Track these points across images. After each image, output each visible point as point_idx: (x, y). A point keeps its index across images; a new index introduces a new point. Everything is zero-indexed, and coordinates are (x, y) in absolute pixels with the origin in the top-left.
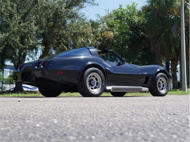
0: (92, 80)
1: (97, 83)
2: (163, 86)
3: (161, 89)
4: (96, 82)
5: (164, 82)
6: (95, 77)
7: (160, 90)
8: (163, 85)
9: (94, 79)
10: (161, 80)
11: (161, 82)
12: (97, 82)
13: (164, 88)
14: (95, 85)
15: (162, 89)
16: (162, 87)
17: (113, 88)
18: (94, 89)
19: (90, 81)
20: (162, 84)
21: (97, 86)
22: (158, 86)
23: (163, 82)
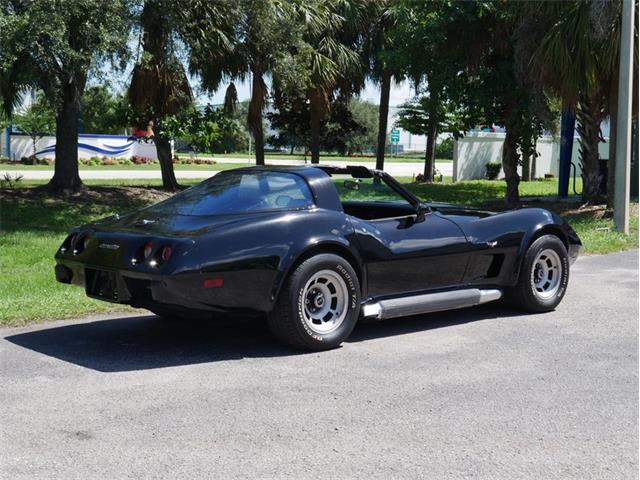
0: (318, 291)
1: (334, 301)
2: (550, 277)
3: (541, 286)
4: (329, 296)
5: (554, 264)
6: (327, 283)
7: (540, 290)
8: (551, 272)
9: (324, 287)
10: (543, 257)
11: (544, 263)
12: (333, 296)
13: (552, 282)
14: (327, 309)
15: (546, 287)
16: (545, 279)
17: (384, 311)
18: (323, 322)
19: (311, 297)
20: (546, 269)
21: (332, 311)
22: (533, 277)
23: (549, 264)
